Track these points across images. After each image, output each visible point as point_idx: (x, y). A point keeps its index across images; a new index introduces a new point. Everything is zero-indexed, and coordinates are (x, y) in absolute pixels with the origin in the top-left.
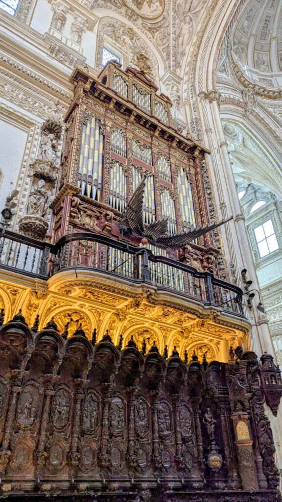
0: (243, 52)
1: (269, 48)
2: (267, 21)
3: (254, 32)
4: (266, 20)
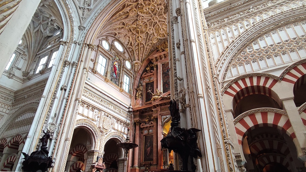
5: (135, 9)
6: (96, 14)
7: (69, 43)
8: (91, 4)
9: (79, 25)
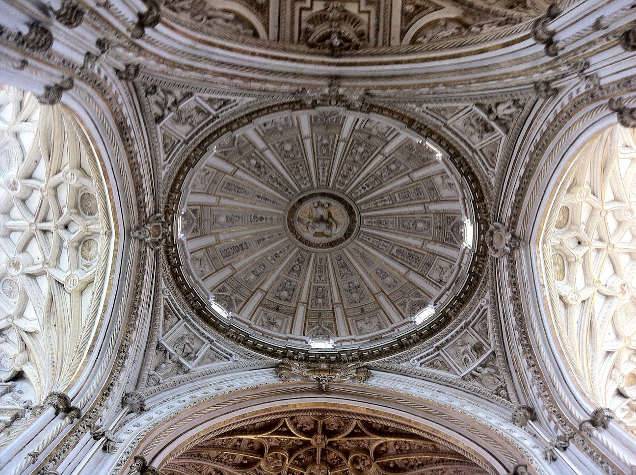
0: (193, 231)
1: (220, 267)
2: (240, 247)
3: (222, 237)
4: (241, 245)
5: (286, 455)
6: (199, 394)
7: (83, 419)
8: (195, 358)
9: (130, 389)
